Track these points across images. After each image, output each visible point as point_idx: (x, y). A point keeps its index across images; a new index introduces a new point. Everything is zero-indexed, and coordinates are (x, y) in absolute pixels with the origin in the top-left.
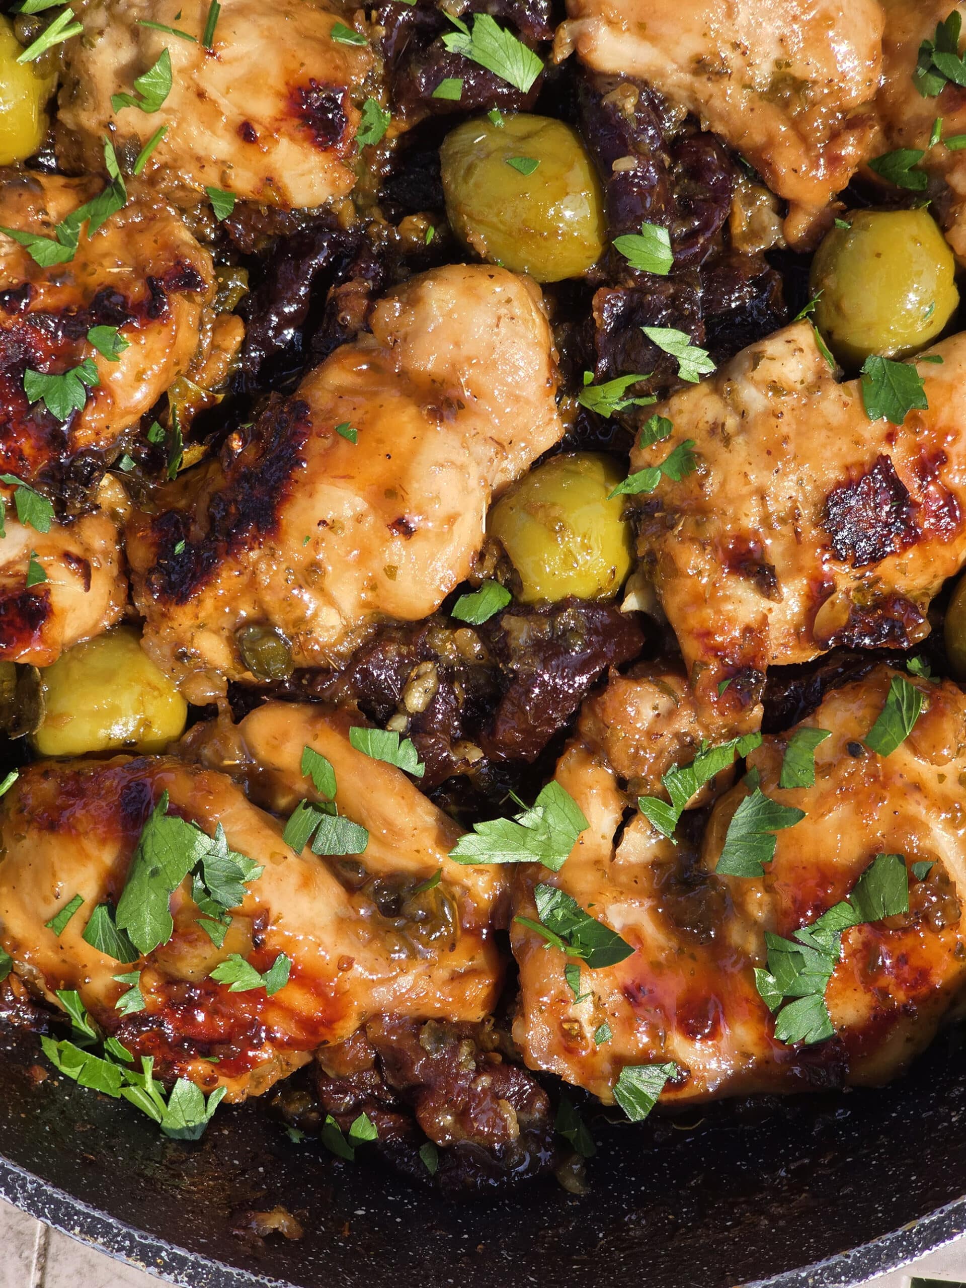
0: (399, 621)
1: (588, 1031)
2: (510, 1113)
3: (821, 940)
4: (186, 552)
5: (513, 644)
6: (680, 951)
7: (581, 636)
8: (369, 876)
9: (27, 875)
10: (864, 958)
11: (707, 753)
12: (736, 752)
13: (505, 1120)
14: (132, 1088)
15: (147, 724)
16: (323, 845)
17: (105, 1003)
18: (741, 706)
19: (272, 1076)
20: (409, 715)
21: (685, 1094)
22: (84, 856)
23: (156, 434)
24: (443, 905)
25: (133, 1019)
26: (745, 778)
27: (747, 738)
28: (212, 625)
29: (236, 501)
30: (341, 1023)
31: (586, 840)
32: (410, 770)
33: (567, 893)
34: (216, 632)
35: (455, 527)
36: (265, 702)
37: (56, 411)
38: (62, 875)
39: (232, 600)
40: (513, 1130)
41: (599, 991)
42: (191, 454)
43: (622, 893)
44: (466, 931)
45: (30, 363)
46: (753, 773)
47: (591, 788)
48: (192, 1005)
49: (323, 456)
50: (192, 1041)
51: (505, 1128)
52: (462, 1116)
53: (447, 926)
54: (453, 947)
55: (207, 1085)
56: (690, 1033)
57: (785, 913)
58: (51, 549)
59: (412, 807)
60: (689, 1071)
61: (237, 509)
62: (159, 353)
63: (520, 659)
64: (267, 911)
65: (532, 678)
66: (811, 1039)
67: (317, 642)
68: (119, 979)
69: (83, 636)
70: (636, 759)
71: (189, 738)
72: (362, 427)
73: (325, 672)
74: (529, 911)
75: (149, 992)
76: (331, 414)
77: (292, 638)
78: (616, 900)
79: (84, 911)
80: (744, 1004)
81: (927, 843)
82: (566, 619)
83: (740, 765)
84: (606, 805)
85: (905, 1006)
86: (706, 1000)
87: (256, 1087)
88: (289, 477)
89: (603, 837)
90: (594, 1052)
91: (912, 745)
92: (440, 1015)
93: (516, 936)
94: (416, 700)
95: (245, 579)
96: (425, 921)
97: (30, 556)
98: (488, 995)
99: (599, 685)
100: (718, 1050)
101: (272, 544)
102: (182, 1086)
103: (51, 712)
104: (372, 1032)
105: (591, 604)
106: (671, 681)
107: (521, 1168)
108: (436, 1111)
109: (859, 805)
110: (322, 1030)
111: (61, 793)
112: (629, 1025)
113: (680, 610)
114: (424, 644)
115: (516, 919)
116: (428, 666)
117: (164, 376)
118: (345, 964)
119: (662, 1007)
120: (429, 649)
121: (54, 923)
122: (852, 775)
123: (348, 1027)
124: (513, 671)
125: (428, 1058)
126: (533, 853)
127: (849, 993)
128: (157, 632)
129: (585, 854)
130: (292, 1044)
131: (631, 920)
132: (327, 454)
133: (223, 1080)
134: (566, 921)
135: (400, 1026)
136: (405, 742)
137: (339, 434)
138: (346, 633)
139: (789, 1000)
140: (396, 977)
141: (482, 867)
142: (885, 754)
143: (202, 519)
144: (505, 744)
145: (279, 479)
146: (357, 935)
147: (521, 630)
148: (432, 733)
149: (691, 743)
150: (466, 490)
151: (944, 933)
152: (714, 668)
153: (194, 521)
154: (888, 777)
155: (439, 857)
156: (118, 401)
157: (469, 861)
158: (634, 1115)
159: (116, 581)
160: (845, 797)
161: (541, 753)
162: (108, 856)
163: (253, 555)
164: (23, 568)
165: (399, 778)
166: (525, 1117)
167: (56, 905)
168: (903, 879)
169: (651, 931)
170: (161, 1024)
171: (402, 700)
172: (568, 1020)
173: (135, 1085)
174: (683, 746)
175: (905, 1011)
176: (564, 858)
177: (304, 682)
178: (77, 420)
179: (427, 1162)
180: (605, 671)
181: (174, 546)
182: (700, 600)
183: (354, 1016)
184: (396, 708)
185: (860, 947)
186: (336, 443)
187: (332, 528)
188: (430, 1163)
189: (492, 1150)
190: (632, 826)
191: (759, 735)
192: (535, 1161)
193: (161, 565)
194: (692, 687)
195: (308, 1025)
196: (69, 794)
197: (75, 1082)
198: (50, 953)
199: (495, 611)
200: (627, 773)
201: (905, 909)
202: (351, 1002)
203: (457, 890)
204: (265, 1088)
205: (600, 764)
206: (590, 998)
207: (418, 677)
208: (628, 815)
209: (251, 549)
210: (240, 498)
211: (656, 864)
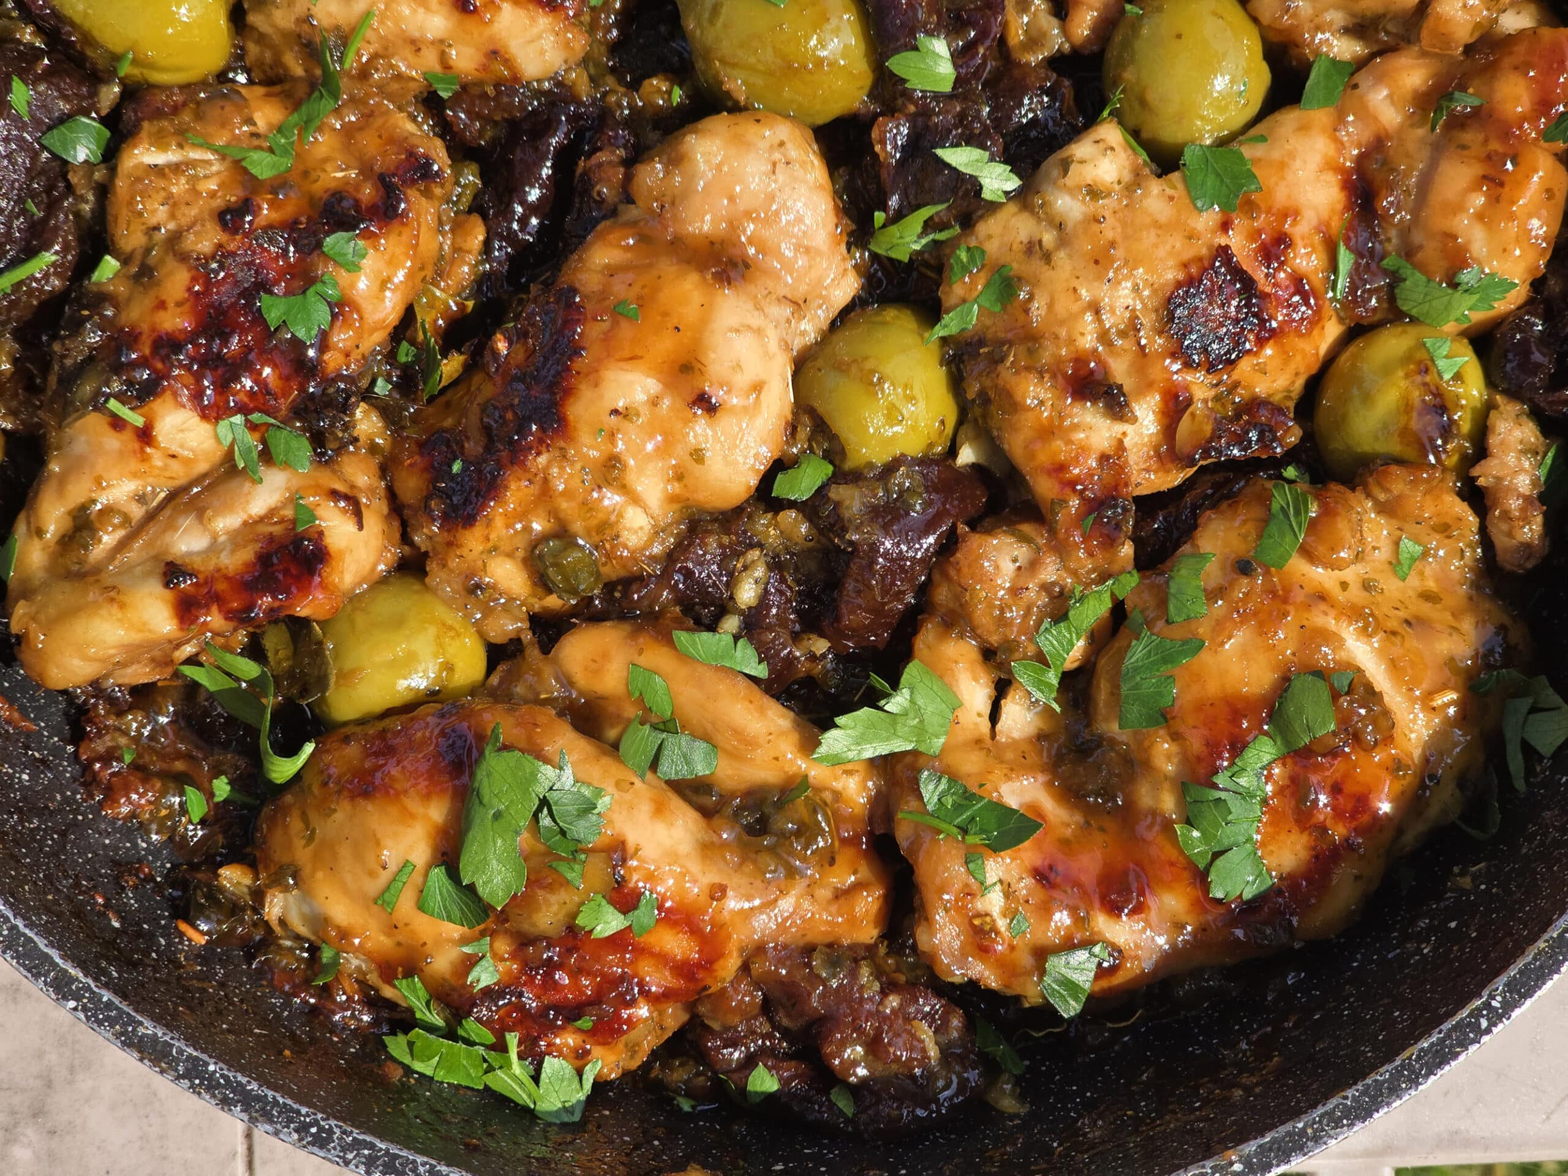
0: (711, 514)
1: (1002, 924)
2: (926, 1034)
3: (1243, 781)
4: (465, 469)
5: (847, 514)
6: (1088, 823)
7: (920, 495)
8: (725, 799)
9: (345, 851)
10: (1293, 794)
11: (1081, 600)
12: (1113, 595)
13: (923, 1041)
14: (499, 1072)
15: (449, 667)
16: (671, 768)
17: (453, 982)
18: (1110, 543)
19: (649, 1042)
20: (741, 612)
21: (1119, 979)
22: (408, 817)
23: (406, 353)
24: (815, 812)
25: (488, 993)
26: (1127, 623)
27: (1122, 578)
28: (506, 547)
29: (512, 405)
30: (721, 962)
31: (961, 719)
32: (753, 673)
33: (953, 779)
34: (510, 555)
35: (762, 396)
36: (575, 624)
37: (301, 334)
38: (387, 842)
39: (523, 515)
40: (933, 1052)
41: (1007, 878)
42: (451, 366)
43: (1012, 770)
44: (844, 841)
45: (263, 286)
46: (1135, 616)
47: (956, 662)
48: (551, 966)
49: (604, 340)
50: (558, 1008)
51: (924, 1050)
52: (874, 1046)
53: (823, 836)
54: (832, 862)
55: (580, 1058)
56: (1114, 910)
57: (1199, 759)
58: (317, 489)
59: (762, 711)
60: (1120, 951)
61: (515, 414)
62: (401, 258)
63: (858, 529)
64: (623, 843)
65: (874, 548)
66: (1248, 895)
67: (626, 547)
68: (467, 950)
69: (360, 584)
70: (1002, 622)
71: (494, 680)
72: (642, 302)
73: (637, 580)
74: (914, 804)
75: (503, 960)
76: (603, 294)
77: (597, 548)
78: (1008, 778)
79: (417, 877)
80: (1167, 868)
81: (1343, 655)
82: (902, 479)
83: (1119, 611)
84: (976, 680)
85: (1347, 840)
86: (1126, 873)
87: (632, 1057)
88: (568, 369)
89: (979, 715)
90: (1012, 948)
91: (1307, 553)
92: (828, 940)
93: (903, 835)
94: (747, 594)
95: (534, 489)
96: (798, 834)
97: (294, 499)
98: (880, 909)
99: (948, 546)
100: (1148, 925)
101: (562, 444)
102: (552, 1065)
103: (340, 670)
104: (756, 968)
105: (925, 461)
106: (1027, 528)
107: (947, 1093)
108: (843, 1044)
109: (1261, 624)
110: (700, 975)
111: (369, 755)
112: (1046, 911)
113: (1026, 447)
114: (745, 532)
115: (900, 815)
116: (754, 554)
117: (410, 284)
118: (718, 892)
119: (1077, 884)
120: (750, 538)
121: (382, 901)
122: (1246, 595)
123: (730, 965)
124: (851, 543)
125: (825, 986)
126: (906, 739)
127: (1283, 836)
128: (444, 566)
129: (964, 734)
130: (667, 996)
131: (1027, 798)
132: (607, 338)
133: (597, 1051)
134: (958, 808)
135: (789, 957)
136: (741, 642)
137: (617, 313)
138: (657, 533)
139: (1217, 855)
140: (776, 900)
141: (849, 767)
142: (1280, 567)
143: (475, 433)
144: (853, 630)
145: (558, 373)
146: (724, 858)
147: (853, 498)
148: (770, 628)
149: (1061, 593)
150: (767, 356)
151: (1377, 750)
152: (1075, 503)
153: (468, 438)
154: (1287, 590)
155: (802, 764)
156: (366, 316)
157: (836, 761)
158: (1067, 1010)
159: (388, 518)
160: (1244, 619)
161: (892, 636)
162: (437, 812)
163: (542, 460)
164: (288, 513)
165: (743, 683)
166: (944, 1039)
167: (384, 876)
168: (1326, 695)
169: (1052, 808)
170: (521, 995)
171: (732, 598)
172: (978, 915)
173: (501, 1068)
174: (1052, 598)
175: (1348, 845)
176: (942, 740)
177: (617, 595)
178: (323, 344)
179: (841, 1104)
180: (953, 530)
181: (450, 467)
182: (1049, 432)
183: (735, 954)
184: (723, 607)
185: (1287, 782)
186: (615, 323)
187: (626, 416)
188: (844, 1104)
189: (913, 1077)
190: (1009, 698)
191: (1135, 572)
192: (963, 1083)
193: (439, 489)
194: (1052, 532)
195: (684, 969)
196: (376, 754)
197: (432, 1078)
198: (382, 938)
199: (819, 483)
200: (994, 639)
201: (1332, 727)
202: (729, 937)
203: (828, 796)
204: (642, 1057)
205: (961, 636)
206: (998, 887)
207: (746, 568)
208: (1002, 688)
209: (539, 454)
210: (516, 401)
211: (1040, 737)
